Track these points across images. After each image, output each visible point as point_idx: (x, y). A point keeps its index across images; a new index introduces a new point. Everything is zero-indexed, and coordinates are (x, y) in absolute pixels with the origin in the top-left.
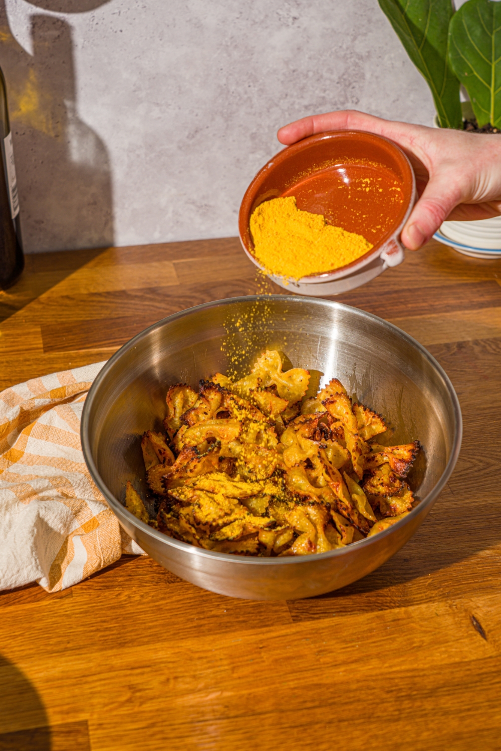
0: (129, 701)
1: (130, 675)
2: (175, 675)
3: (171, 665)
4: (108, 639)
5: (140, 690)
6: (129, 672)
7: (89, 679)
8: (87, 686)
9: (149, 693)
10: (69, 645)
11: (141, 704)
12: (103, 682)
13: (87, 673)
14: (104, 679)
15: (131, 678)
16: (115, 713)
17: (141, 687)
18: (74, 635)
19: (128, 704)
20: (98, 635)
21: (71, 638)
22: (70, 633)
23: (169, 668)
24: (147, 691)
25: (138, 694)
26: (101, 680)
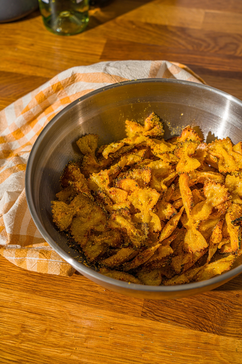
0: (17, 336)
1: (27, 317)
2: (52, 328)
3: (53, 319)
4: (28, 284)
5: (26, 331)
6: (27, 314)
9: (31, 336)
10: (6, 280)
11: (23, 342)
12: (10, 315)
13: (5, 305)
14: (11, 314)
15: (26, 319)
18: (12, 273)
20: (25, 278)
21: (10, 274)
22: (11, 270)
23: (51, 321)
24: (30, 334)
25: (24, 334)
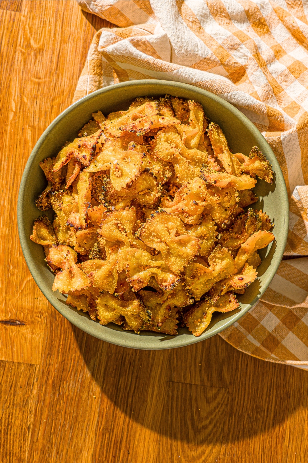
7: (59, 24)
8: (53, 20)
16: (21, 32)
17: (39, 57)
19: (26, 44)
26: (55, 30)
